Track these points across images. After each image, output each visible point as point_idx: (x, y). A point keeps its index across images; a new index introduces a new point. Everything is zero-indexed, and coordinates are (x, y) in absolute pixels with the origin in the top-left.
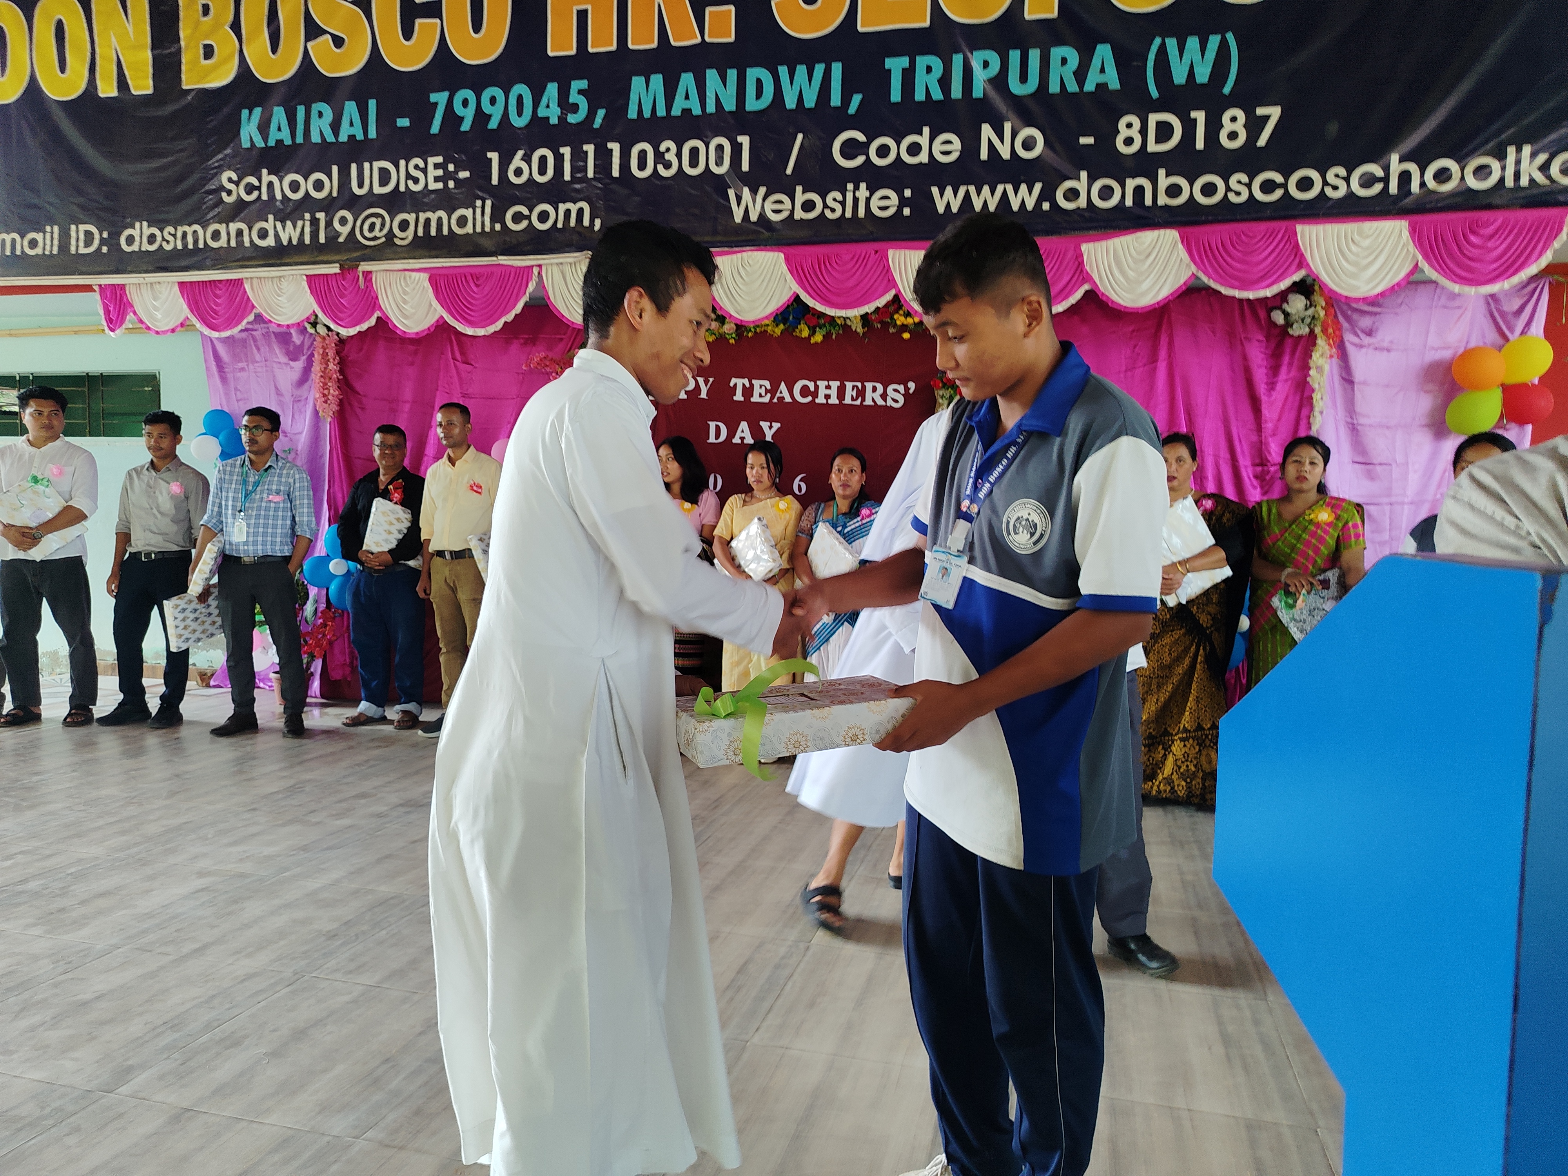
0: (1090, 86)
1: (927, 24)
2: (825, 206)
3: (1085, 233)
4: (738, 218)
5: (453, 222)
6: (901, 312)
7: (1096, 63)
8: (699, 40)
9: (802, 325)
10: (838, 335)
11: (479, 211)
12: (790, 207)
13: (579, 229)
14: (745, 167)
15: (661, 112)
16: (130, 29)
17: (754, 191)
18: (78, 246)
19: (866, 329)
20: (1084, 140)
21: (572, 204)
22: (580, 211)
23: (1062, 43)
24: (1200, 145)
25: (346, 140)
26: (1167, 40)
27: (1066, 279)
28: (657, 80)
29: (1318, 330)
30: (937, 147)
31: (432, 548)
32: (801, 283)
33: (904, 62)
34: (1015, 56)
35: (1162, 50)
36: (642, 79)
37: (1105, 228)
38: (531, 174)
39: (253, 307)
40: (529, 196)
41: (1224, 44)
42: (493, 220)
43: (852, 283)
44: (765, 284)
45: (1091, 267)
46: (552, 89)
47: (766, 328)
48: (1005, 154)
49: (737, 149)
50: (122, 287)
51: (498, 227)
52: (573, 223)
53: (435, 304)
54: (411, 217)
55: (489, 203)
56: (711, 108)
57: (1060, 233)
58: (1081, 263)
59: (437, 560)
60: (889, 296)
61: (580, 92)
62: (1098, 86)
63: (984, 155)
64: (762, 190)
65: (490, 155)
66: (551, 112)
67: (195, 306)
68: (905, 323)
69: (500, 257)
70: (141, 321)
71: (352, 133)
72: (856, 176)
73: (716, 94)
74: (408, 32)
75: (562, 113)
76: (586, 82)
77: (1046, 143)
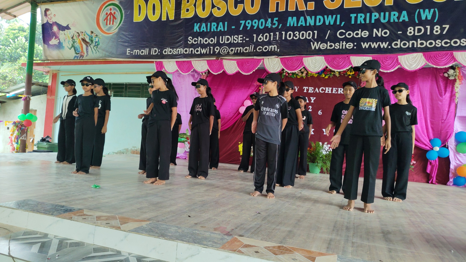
0: (401, 20)
1: (361, 6)
2: (335, 46)
3: (399, 53)
4: (313, 48)
5: (244, 50)
7: (402, 15)
8: (306, 9)
9: (323, 74)
10: (332, 77)
11: (251, 48)
12: (326, 46)
13: (274, 51)
14: (316, 37)
17: (318, 43)
18: (153, 53)
19: (339, 75)
20: (399, 32)
21: (272, 46)
22: (275, 48)
23: (394, 11)
24: (428, 33)
25: (219, 31)
26: (421, 10)
27: (394, 64)
28: (295, 18)
29: (457, 78)
30: (363, 34)
32: (328, 63)
33: (355, 15)
34: (382, 14)
35: (419, 12)
36: (291, 18)
37: (404, 52)
38: (263, 39)
39: (193, 67)
40: (263, 44)
41: (434, 11)
42: (254, 49)
43: (341, 64)
44: (318, 64)
45: (400, 61)
46: (269, 20)
47: (313, 75)
48: (379, 35)
49: (314, 34)
50: (162, 62)
51: (255, 51)
53: (237, 67)
54: (234, 49)
55: (253, 46)
56: (308, 25)
57: (393, 53)
58: (398, 60)
60: (350, 67)
61: (276, 20)
62: (403, 20)
63: (374, 36)
64: (320, 43)
65: (254, 35)
66: (269, 25)
67: (179, 67)
68: (350, 74)
69: (254, 57)
70: (166, 70)
71: (221, 29)
73: (309, 22)
74: (236, 7)
75: (271, 25)
76: (278, 18)
77: (390, 33)
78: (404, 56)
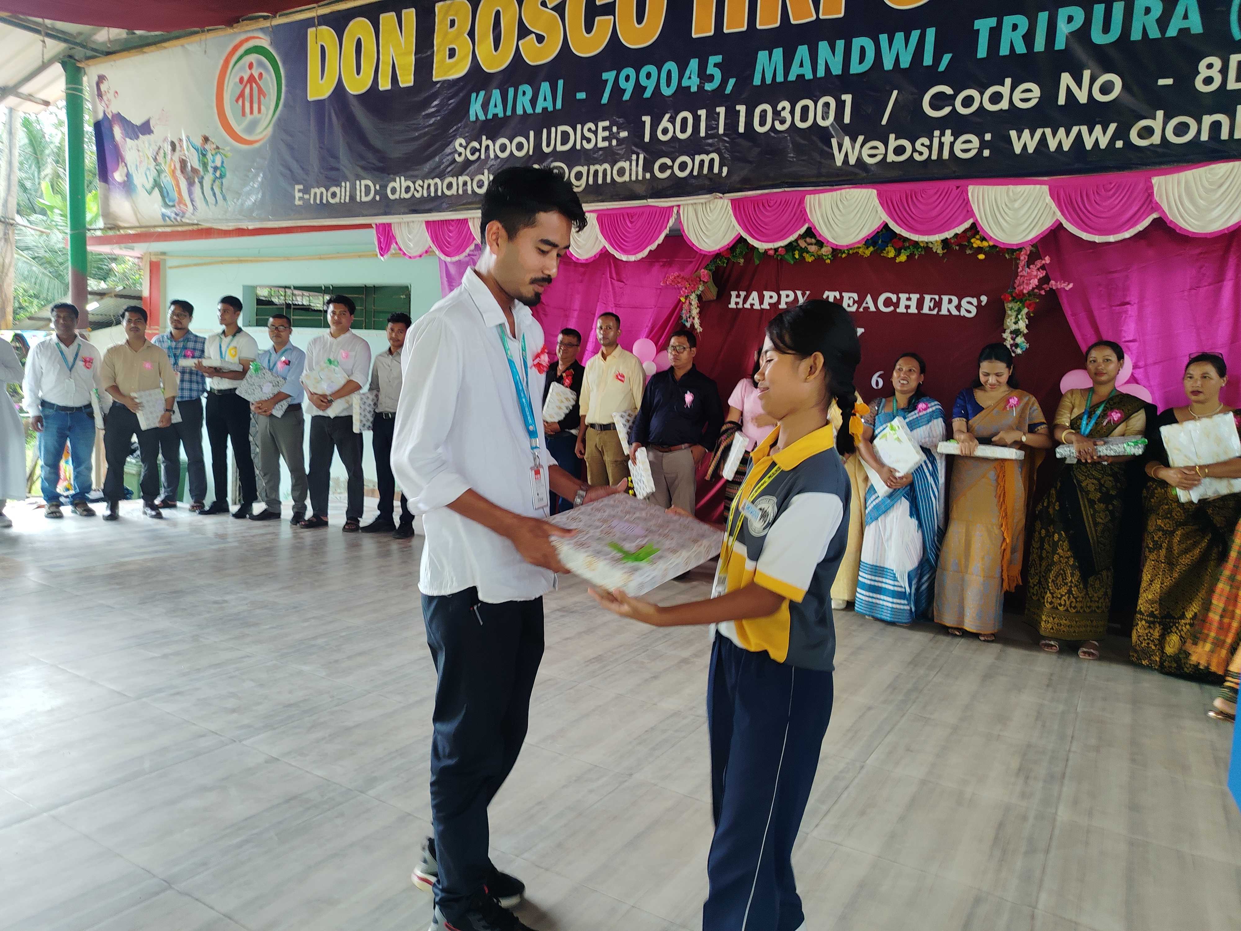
0: (1172, 32)
2: (914, 150)
3: (1157, 167)
4: (839, 162)
5: (615, 172)
6: (978, 237)
7: (1179, 10)
8: (814, 17)
9: (889, 248)
10: (920, 255)
11: (634, 163)
12: (884, 152)
13: (710, 176)
14: (847, 120)
15: (780, 78)
16: (402, 41)
17: (854, 140)
18: (362, 197)
19: (945, 251)
20: (1161, 82)
21: (705, 156)
22: (712, 161)
25: (540, 111)
27: (1135, 209)
28: (778, 53)
30: (1018, 95)
31: (588, 421)
32: (890, 214)
33: (992, 22)
34: (1099, 10)
36: (767, 52)
37: (1178, 162)
38: (674, 132)
39: (474, 239)
40: (672, 150)
42: (645, 170)
43: (934, 213)
44: (859, 215)
45: (1161, 197)
46: (694, 64)
47: (857, 250)
48: (1082, 97)
49: (841, 105)
50: (389, 225)
51: (648, 176)
52: (705, 171)
53: (600, 237)
54: (584, 170)
55: (641, 156)
56: (821, 73)
57: (1131, 169)
58: (1151, 195)
59: (590, 430)
60: (967, 225)
61: (716, 65)
62: (1181, 31)
63: (1062, 101)
64: (861, 138)
65: (644, 118)
66: (692, 82)
67: (435, 238)
68: (981, 246)
69: (649, 199)
70: (400, 249)
71: (545, 106)
72: (942, 124)
73: (826, 61)
74: (589, 29)
75: (700, 83)
76: (721, 57)
77: (1124, 86)
78: (1175, 176)
